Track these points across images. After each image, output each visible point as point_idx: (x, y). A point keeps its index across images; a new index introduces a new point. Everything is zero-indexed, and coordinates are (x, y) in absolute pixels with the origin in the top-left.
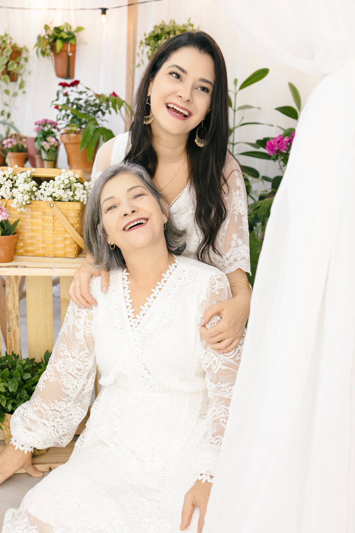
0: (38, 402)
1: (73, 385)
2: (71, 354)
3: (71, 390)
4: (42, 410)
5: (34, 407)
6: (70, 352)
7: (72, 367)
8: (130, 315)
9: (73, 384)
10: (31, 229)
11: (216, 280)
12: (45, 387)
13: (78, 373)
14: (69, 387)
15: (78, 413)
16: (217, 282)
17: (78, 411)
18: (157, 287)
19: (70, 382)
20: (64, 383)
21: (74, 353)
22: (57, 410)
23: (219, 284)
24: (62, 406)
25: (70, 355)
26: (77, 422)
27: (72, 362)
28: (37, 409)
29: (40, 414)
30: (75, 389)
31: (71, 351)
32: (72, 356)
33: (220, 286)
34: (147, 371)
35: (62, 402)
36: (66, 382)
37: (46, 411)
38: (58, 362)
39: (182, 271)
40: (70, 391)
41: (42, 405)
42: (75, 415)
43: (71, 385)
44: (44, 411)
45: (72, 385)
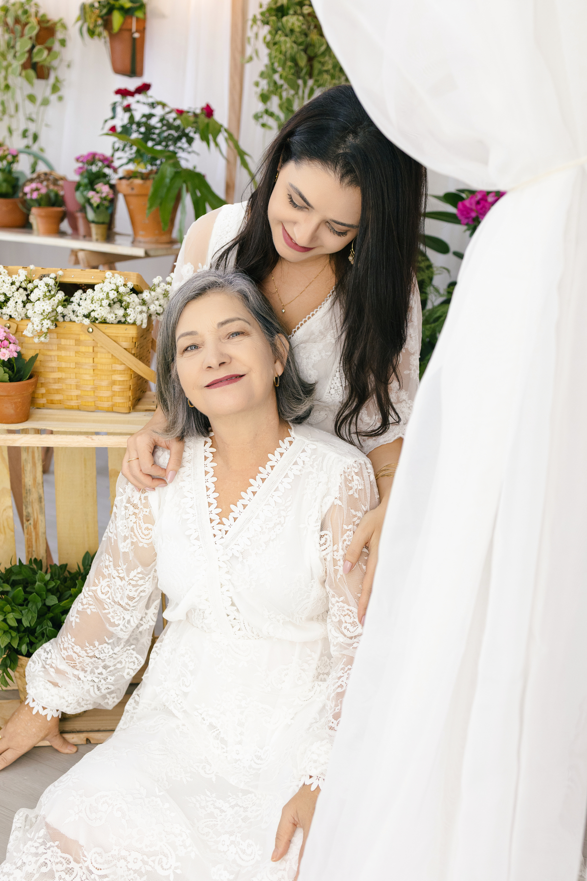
0: (69, 644)
1: (124, 619)
2: (119, 573)
3: (121, 626)
4: (75, 656)
5: (63, 650)
6: (117, 571)
7: (120, 593)
8: (212, 518)
9: (123, 617)
10: (58, 367)
11: (353, 474)
12: (79, 621)
13: (130, 602)
14: (117, 623)
15: (132, 660)
16: (355, 477)
17: (131, 657)
18: (258, 477)
19: (119, 614)
20: (109, 616)
21: (122, 572)
22: (98, 657)
23: (358, 480)
24: (106, 651)
25: (117, 575)
26: (130, 674)
27: (120, 586)
28: (66, 654)
29: (71, 662)
30: (127, 625)
31: (118, 568)
32: (120, 576)
33: (360, 484)
34: (235, 608)
35: (106, 645)
36: (112, 614)
37: (81, 658)
38: (99, 583)
39: (301, 451)
40: (119, 628)
41: (74, 648)
42: (127, 663)
43: (120, 619)
44: (77, 657)
45: (122, 619)
